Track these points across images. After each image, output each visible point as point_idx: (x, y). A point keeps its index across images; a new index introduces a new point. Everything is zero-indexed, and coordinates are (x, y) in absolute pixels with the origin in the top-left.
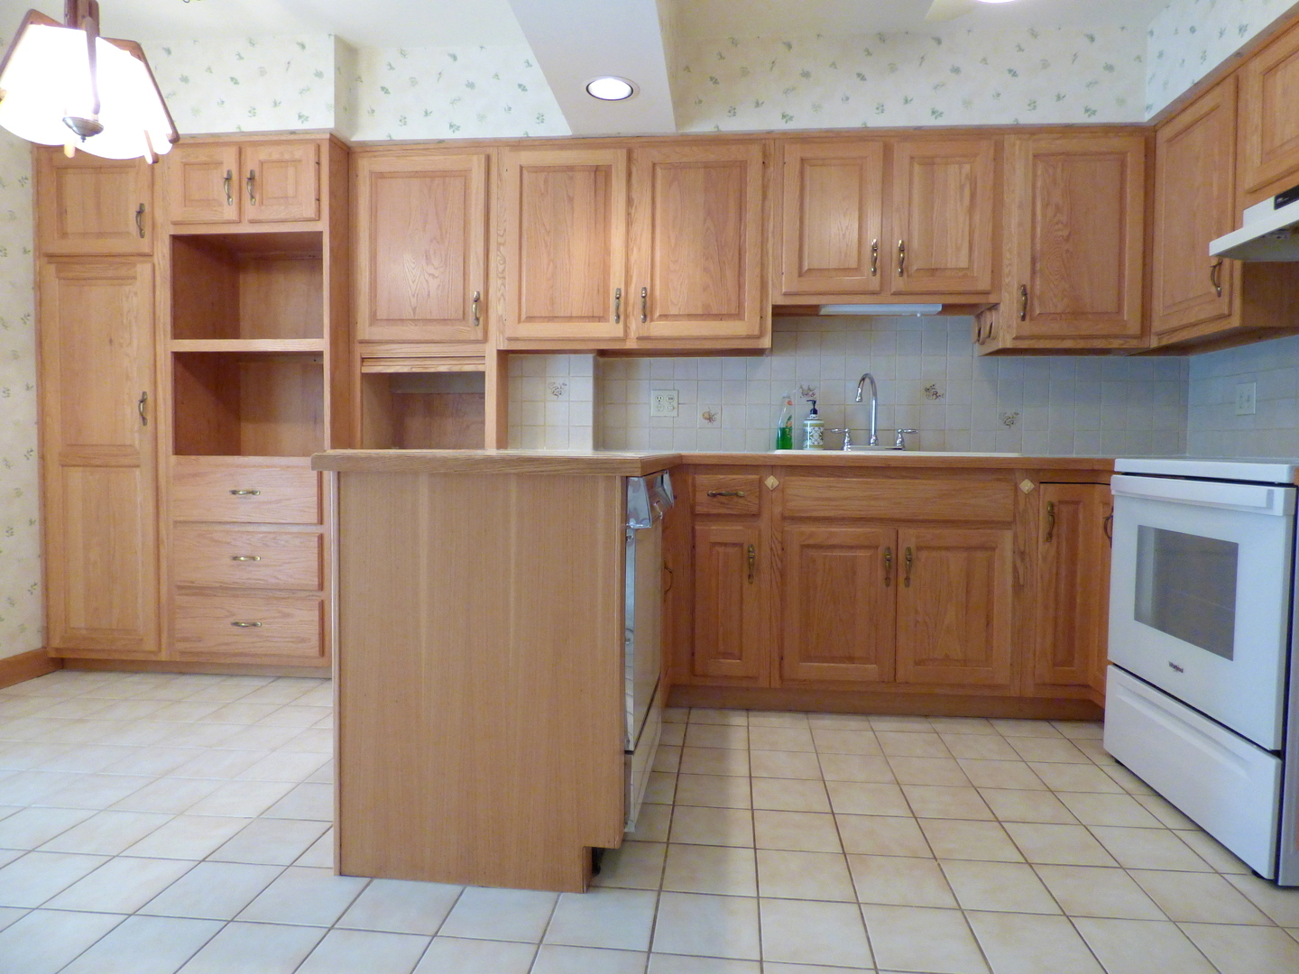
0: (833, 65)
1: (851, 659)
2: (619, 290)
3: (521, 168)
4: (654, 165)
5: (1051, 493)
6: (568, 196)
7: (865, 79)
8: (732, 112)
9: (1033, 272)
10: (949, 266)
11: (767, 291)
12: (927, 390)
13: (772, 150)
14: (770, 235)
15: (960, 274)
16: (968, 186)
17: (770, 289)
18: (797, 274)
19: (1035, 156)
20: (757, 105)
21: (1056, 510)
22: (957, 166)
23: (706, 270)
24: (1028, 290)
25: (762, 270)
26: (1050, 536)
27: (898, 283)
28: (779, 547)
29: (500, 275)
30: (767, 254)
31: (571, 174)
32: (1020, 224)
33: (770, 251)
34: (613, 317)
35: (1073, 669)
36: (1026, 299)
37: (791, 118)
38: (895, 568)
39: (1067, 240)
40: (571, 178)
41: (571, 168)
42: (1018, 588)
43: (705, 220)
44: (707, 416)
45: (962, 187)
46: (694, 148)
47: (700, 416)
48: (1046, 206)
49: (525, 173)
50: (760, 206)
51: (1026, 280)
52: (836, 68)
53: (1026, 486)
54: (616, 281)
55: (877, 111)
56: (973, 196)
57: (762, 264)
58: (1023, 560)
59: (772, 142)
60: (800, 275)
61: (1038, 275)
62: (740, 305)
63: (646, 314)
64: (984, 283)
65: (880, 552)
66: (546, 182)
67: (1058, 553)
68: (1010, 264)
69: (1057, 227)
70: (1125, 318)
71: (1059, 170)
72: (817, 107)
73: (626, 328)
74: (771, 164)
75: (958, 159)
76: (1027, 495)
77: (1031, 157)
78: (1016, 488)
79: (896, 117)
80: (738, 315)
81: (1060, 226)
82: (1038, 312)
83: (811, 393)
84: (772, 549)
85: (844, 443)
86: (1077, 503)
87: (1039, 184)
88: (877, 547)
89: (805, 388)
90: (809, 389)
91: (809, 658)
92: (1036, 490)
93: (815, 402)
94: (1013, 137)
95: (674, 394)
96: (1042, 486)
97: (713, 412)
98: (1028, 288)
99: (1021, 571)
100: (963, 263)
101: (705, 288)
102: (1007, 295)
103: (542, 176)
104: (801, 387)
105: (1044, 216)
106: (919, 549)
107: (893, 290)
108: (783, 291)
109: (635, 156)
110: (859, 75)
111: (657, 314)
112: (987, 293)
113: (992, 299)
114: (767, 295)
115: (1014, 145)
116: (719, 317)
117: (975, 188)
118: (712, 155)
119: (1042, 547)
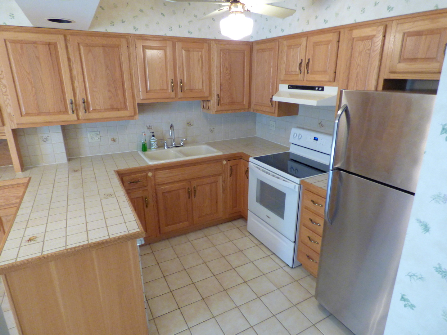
0: (152, 8)
1: (181, 222)
2: (71, 100)
3: (5, 40)
4: (79, 44)
5: (231, 163)
6: (36, 56)
7: (164, 16)
8: (112, 24)
9: (221, 90)
10: (196, 88)
11: (135, 98)
12: (188, 124)
13: (130, 42)
14: (133, 76)
15: (200, 91)
16: (201, 59)
17: (136, 98)
18: (145, 92)
19: (221, 50)
20: (123, 22)
21: (232, 168)
22: (197, 52)
23: (110, 91)
24: (219, 96)
25: (132, 90)
26: (231, 176)
27: (180, 95)
28: (155, 194)
29: (4, 94)
30: (133, 83)
31: (35, 45)
32: (217, 74)
33: (134, 82)
34: (70, 111)
35: (237, 208)
36: (219, 99)
37: (137, 29)
38: (191, 193)
39: (230, 79)
40: (36, 47)
41: (34, 43)
42: (224, 191)
43: (106, 70)
44: (112, 140)
45: (199, 60)
46: (97, 38)
47: (110, 140)
48: (223, 68)
49: (9, 44)
50: (128, 64)
51: (219, 93)
52: (153, 9)
53: (225, 162)
54: (69, 96)
55: (170, 30)
56: (202, 63)
57: (132, 88)
58: (224, 183)
59: (130, 37)
60: (147, 92)
61: (222, 90)
62: (125, 104)
63: (86, 110)
64: (207, 94)
65: (187, 189)
66: (22, 48)
67: (233, 180)
68: (214, 87)
69: (227, 75)
70: (245, 103)
71: (227, 56)
72: (147, 26)
73: (78, 115)
74: (131, 47)
75: (197, 49)
76: (225, 165)
77: (219, 50)
78: (222, 163)
79: (176, 33)
80: (125, 108)
81: (228, 74)
82: (222, 103)
83: (150, 128)
84: (152, 196)
85: (165, 146)
86: (237, 165)
87: (222, 60)
88: (185, 188)
89: (148, 126)
90: (150, 127)
91: (168, 225)
92: (227, 163)
93: (153, 133)
94: (213, 42)
95: (98, 133)
96: (228, 162)
97: (115, 138)
98: (219, 95)
99: (224, 185)
100: (200, 87)
101: (110, 98)
102: (213, 97)
103: (19, 46)
104: (147, 126)
105: (223, 71)
106: (197, 186)
107: (179, 97)
108: (141, 98)
109: (68, 38)
110: (162, 14)
111: (91, 109)
112: (207, 97)
113: (209, 99)
114: (135, 100)
115: (214, 45)
116: (118, 109)
117: (203, 60)
118: (105, 41)
119: (229, 179)
